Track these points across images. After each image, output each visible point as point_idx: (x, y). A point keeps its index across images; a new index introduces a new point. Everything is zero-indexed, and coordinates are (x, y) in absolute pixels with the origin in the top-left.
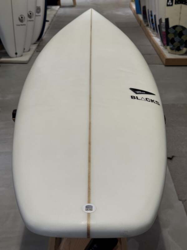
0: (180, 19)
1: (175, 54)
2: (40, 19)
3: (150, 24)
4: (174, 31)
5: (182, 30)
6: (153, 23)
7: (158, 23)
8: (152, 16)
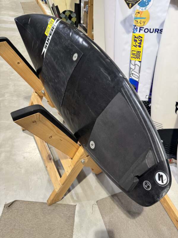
0: (66, 5)
4: (65, 15)
5: (70, 13)
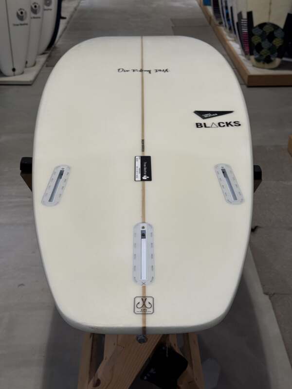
0: (270, 13)
1: (263, 68)
2: (51, 15)
3: (225, 21)
4: (262, 31)
5: (273, 29)
6: (228, 20)
7: (236, 20)
8: (227, 8)
